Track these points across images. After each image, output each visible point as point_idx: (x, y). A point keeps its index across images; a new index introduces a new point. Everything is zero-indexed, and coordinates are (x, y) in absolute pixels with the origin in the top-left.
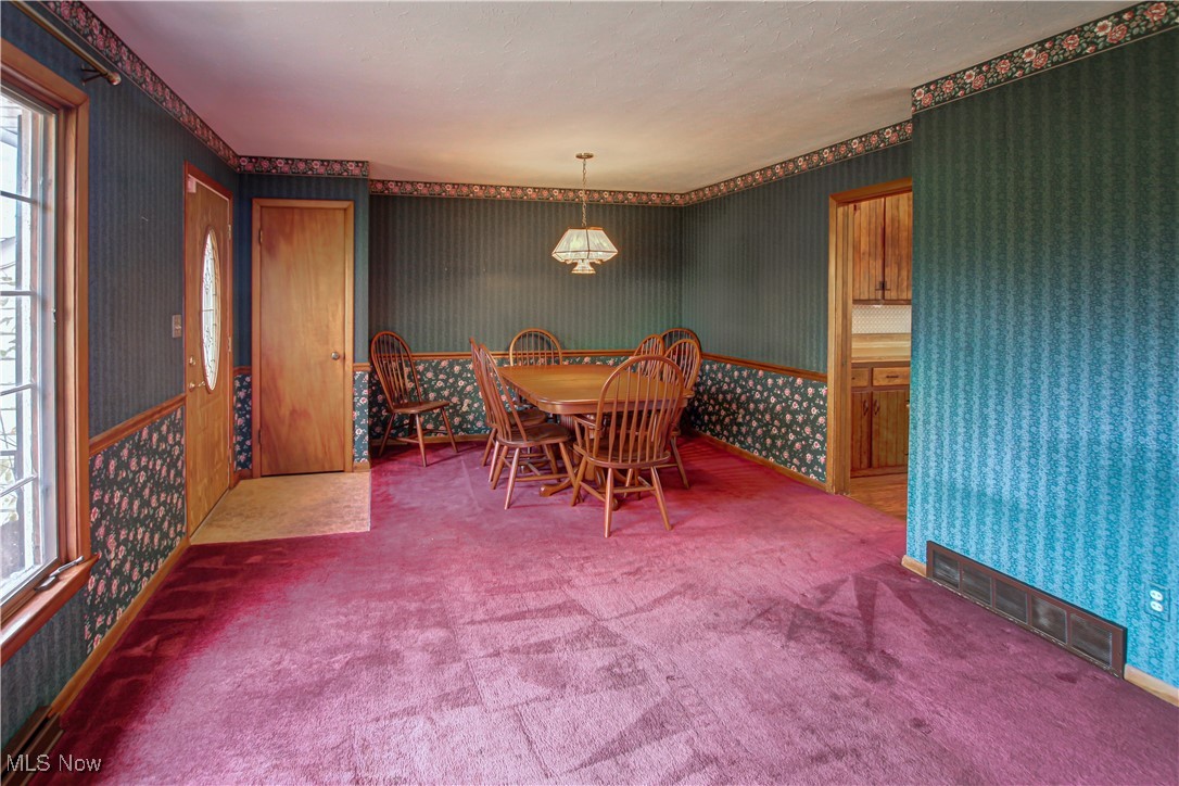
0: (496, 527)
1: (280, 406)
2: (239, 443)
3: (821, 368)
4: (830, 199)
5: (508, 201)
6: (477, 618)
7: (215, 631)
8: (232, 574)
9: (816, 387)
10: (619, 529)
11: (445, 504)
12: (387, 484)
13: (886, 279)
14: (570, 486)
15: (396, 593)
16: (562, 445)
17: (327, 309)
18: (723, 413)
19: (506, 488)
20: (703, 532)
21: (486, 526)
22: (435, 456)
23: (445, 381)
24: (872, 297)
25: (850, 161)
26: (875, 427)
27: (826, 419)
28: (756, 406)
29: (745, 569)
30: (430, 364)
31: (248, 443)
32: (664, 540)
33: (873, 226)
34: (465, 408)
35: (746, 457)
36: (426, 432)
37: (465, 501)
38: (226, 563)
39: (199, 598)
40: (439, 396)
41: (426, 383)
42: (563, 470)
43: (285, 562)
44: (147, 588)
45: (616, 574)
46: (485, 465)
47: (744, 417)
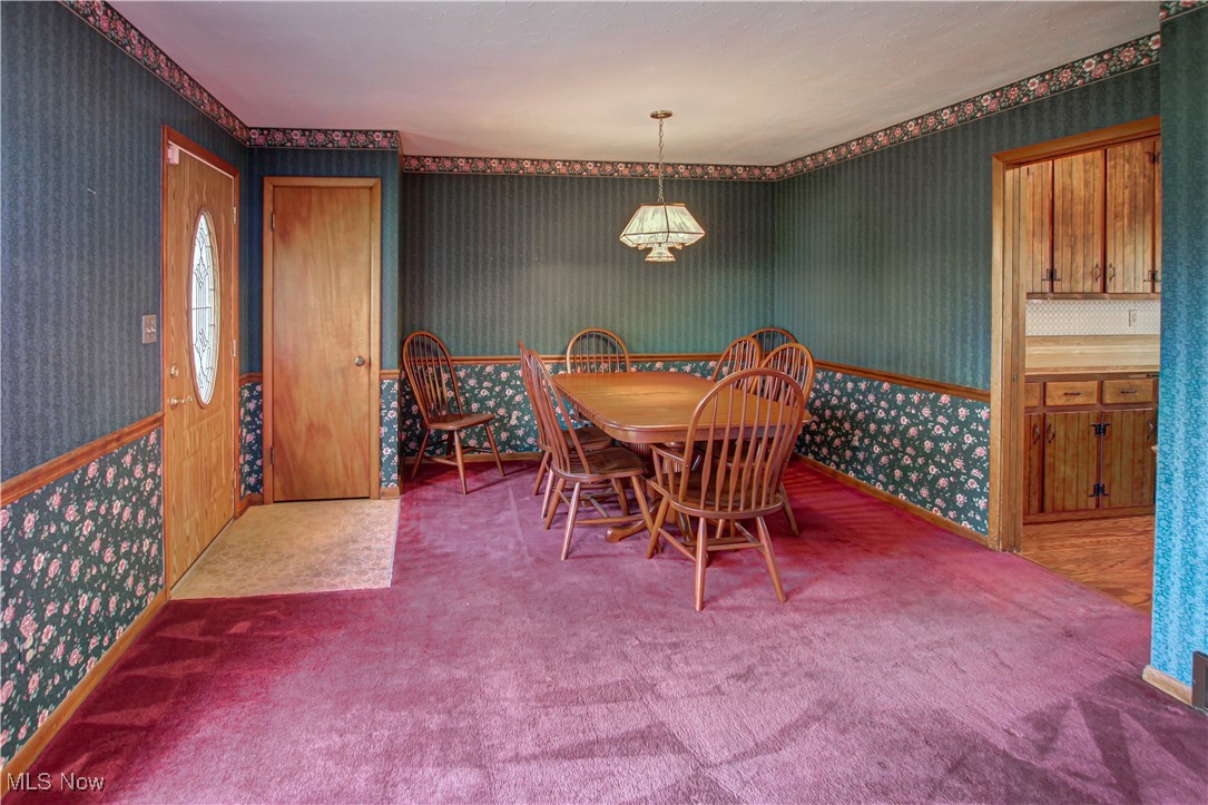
0: (550, 588)
1: (295, 420)
2: (248, 463)
3: (980, 382)
4: (994, 159)
5: (563, 178)
6: (524, 751)
7: (163, 750)
8: (208, 650)
9: (971, 408)
10: (714, 599)
11: (487, 549)
12: (418, 518)
13: (1056, 267)
14: (644, 528)
15: (414, 697)
16: (634, 480)
17: (350, 306)
18: (831, 433)
19: (564, 527)
20: (831, 607)
21: (537, 585)
22: (478, 480)
23: (490, 390)
24: (1038, 290)
25: (1026, 107)
26: (1048, 460)
27: (988, 451)
28: (879, 427)
29: (906, 677)
30: (473, 369)
31: (259, 462)
32: (779, 620)
33: (1038, 198)
34: (514, 422)
35: (864, 490)
36: (466, 449)
37: (511, 547)
38: (204, 633)
39: (156, 690)
40: (483, 407)
41: (468, 391)
42: (632, 504)
43: (277, 633)
44: (94, 672)
45: (719, 678)
46: (537, 494)
47: (861, 440)
